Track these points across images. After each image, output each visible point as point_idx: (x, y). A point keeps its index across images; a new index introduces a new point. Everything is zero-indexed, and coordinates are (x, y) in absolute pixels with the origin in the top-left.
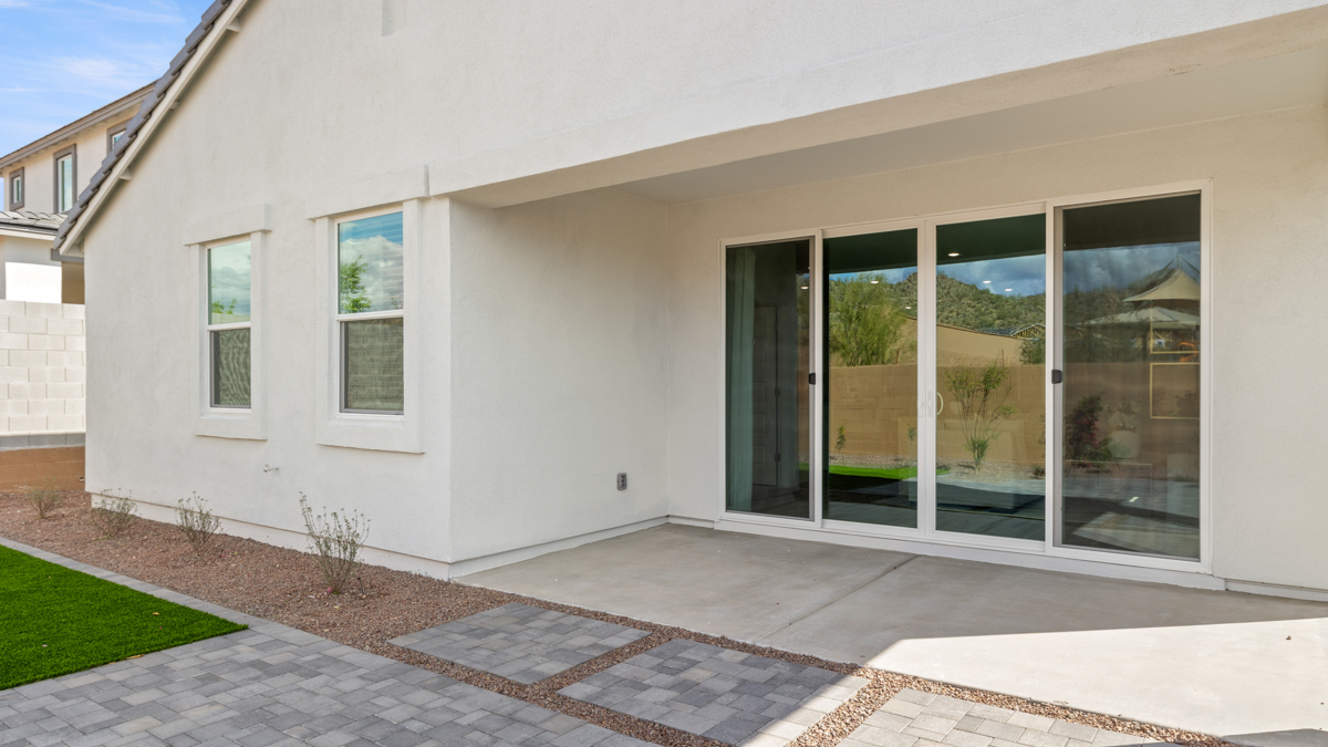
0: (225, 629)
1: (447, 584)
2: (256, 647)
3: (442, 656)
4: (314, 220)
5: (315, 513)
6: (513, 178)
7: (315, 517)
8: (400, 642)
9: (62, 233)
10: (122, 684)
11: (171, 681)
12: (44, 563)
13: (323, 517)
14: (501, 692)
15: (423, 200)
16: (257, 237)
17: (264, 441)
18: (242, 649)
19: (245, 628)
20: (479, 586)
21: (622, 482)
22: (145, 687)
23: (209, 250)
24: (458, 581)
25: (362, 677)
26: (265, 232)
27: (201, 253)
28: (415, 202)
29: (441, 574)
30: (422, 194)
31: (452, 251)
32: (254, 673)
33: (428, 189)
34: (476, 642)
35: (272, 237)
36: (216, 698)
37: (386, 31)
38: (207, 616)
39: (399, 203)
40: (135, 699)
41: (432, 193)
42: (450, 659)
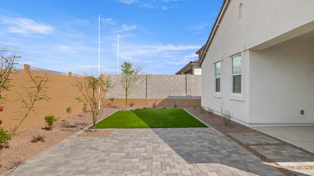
0: (205, 126)
1: (248, 128)
2: (207, 130)
3: (234, 137)
4: (229, 57)
5: (223, 110)
6: (258, 44)
7: (223, 111)
8: (229, 134)
9: (198, 63)
10: (187, 130)
11: (193, 131)
12: (190, 115)
13: (225, 111)
14: (238, 144)
15: (245, 51)
16: (221, 61)
17: (222, 98)
18: (205, 129)
19: (208, 127)
20: (254, 129)
21: (302, 112)
22: (190, 131)
23: (216, 64)
24: (250, 127)
25: (218, 136)
26: (222, 60)
27: (214, 65)
28: (243, 52)
29: (248, 126)
30: (244, 50)
31: (250, 60)
32: (204, 132)
33: (245, 49)
34: (243, 136)
35: (224, 61)
36: (197, 134)
37: (240, 19)
38: (204, 124)
39: (241, 52)
40: (187, 132)
41: (246, 50)
42: (235, 137)
